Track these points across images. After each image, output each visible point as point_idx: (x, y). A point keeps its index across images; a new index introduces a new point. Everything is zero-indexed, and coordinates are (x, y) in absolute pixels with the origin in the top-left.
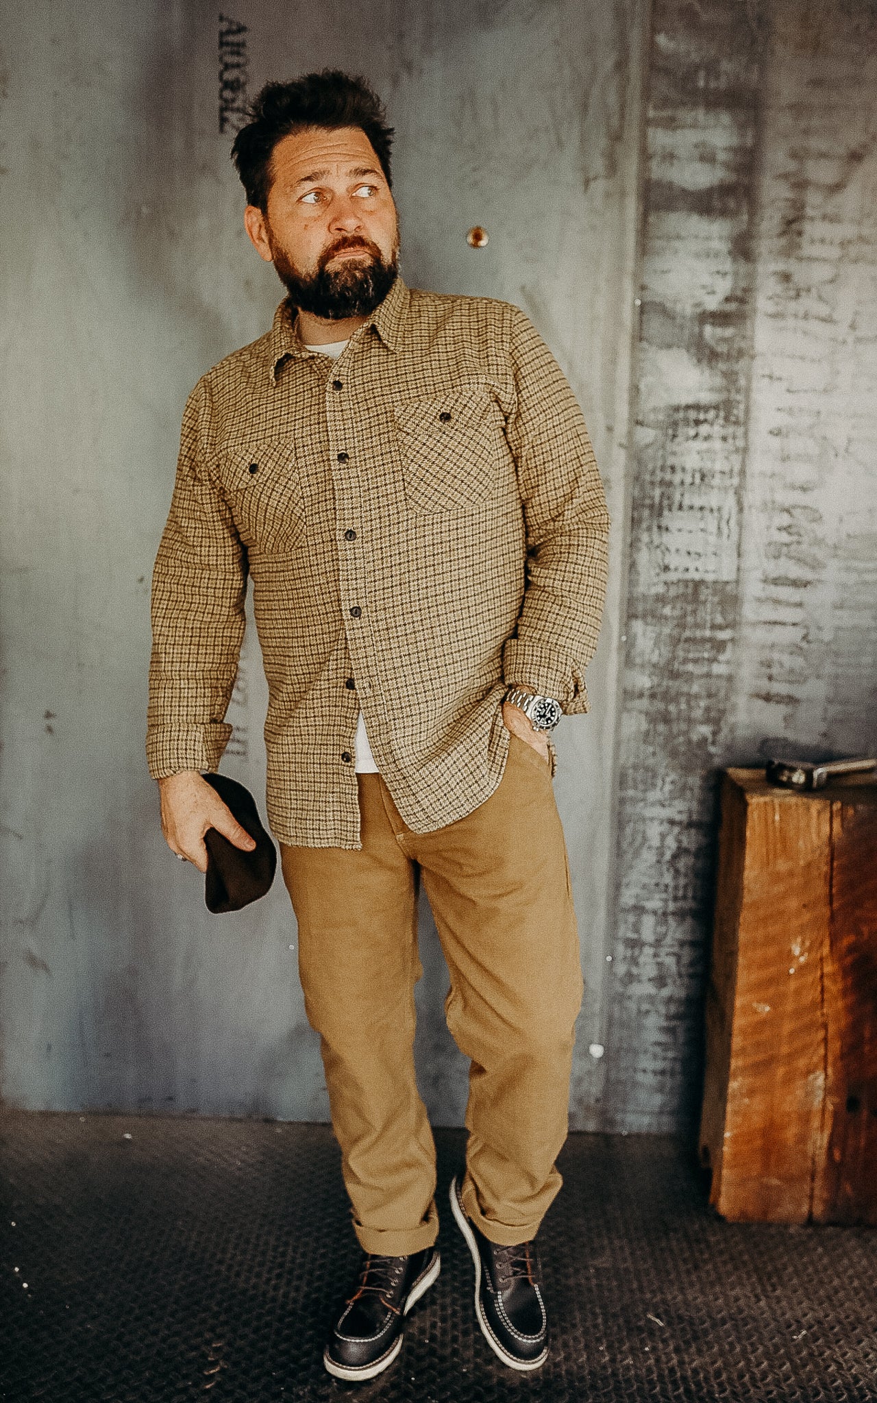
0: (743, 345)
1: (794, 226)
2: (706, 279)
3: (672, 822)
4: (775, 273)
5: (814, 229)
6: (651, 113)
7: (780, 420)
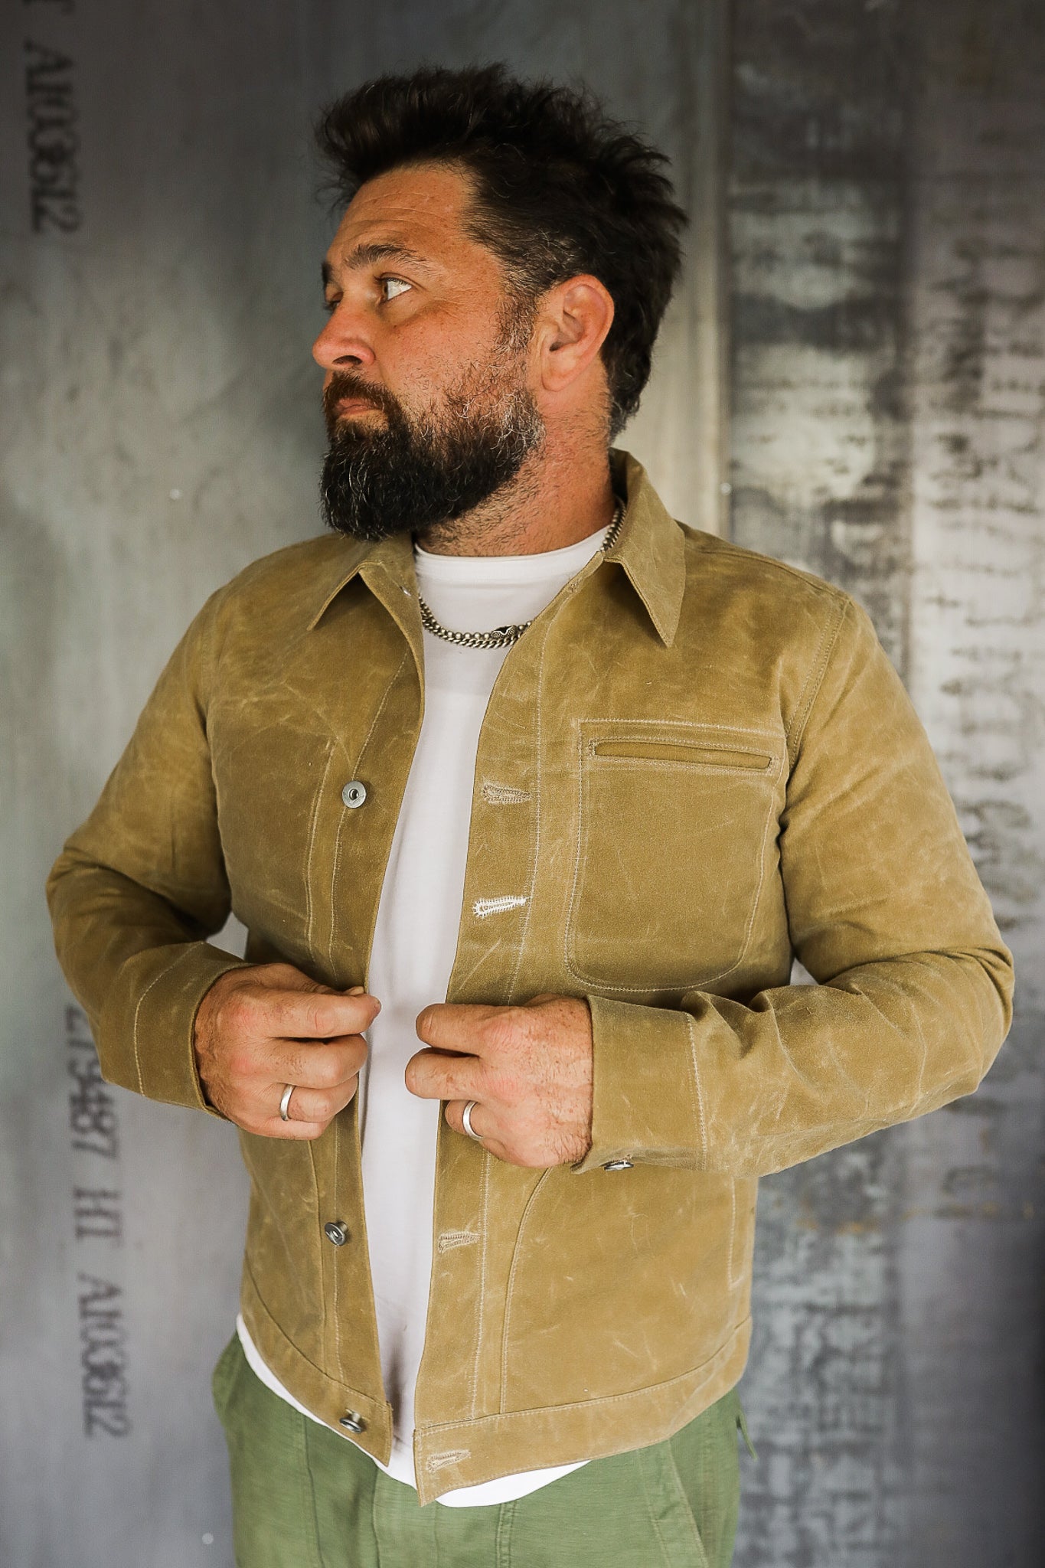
0: (896, 551)
1: (969, 364)
2: (832, 450)
3: (811, 1308)
4: (942, 438)
5: (999, 367)
6: (735, 189)
7: (958, 669)
